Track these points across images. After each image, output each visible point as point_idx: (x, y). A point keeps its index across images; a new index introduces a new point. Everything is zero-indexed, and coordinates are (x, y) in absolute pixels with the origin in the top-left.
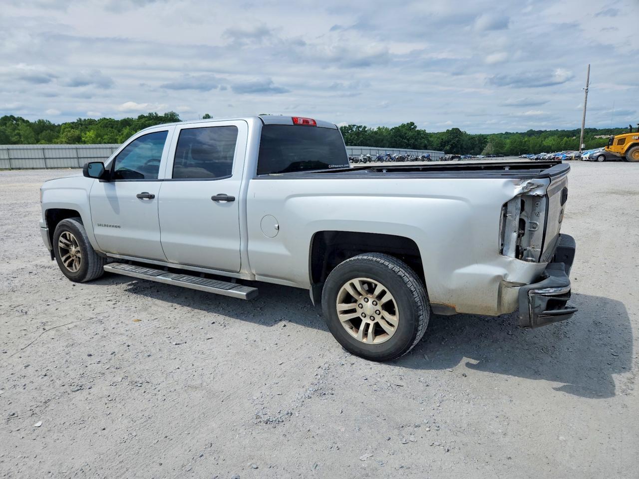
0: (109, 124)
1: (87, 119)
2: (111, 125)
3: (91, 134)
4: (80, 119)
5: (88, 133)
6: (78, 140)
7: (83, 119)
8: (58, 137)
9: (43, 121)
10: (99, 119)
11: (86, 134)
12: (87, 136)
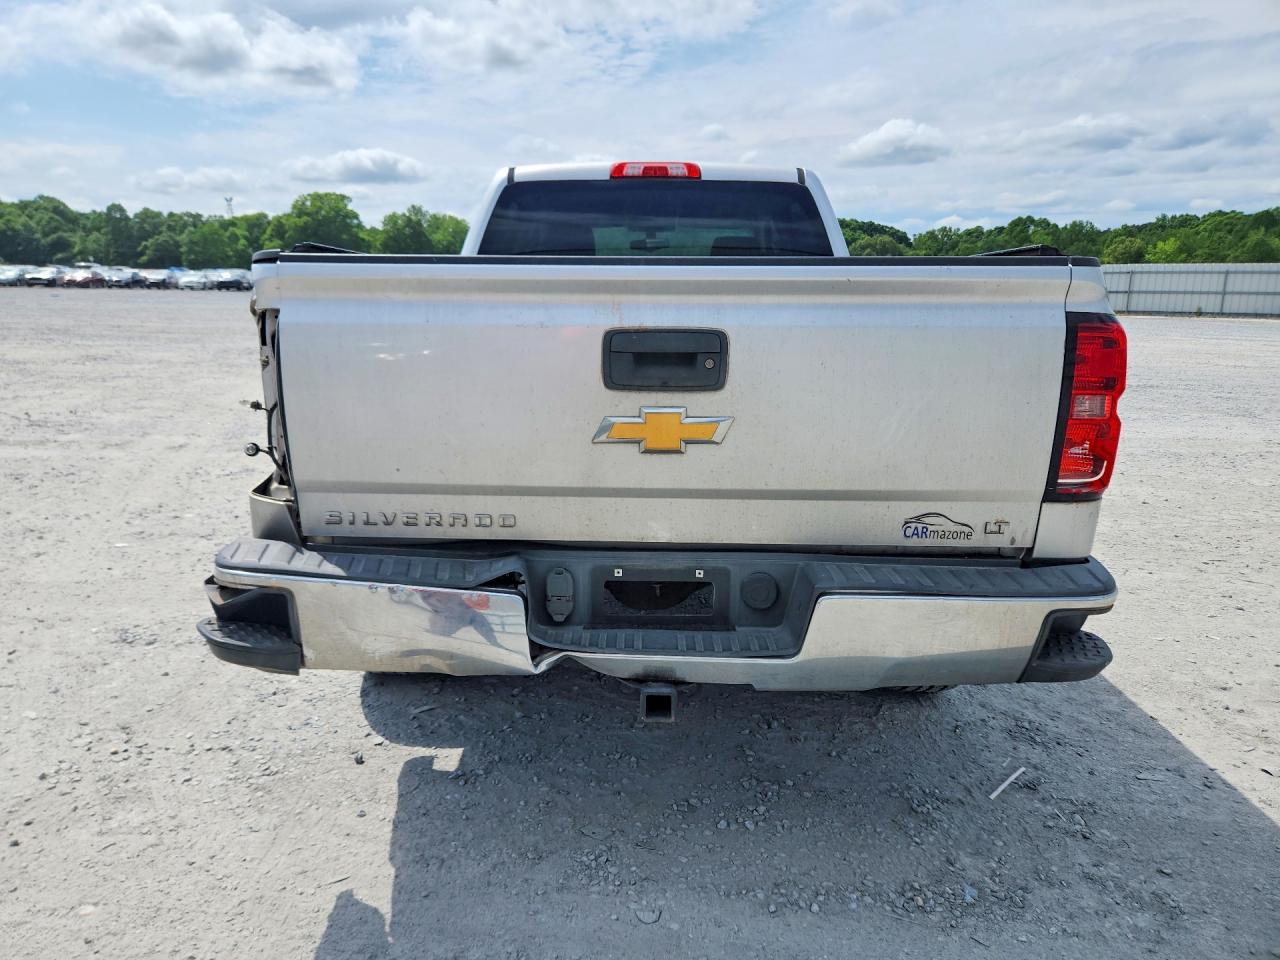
0: (1226, 224)
1: (1178, 215)
2: (1229, 227)
3: (1169, 246)
4: (1164, 217)
5: (1160, 245)
6: (1138, 257)
7: (1169, 215)
8: (1098, 253)
9: (1081, 223)
10: (1207, 213)
11: (1155, 247)
12: (1157, 250)
